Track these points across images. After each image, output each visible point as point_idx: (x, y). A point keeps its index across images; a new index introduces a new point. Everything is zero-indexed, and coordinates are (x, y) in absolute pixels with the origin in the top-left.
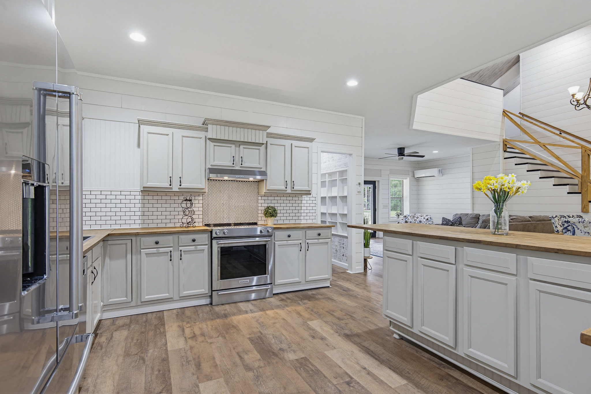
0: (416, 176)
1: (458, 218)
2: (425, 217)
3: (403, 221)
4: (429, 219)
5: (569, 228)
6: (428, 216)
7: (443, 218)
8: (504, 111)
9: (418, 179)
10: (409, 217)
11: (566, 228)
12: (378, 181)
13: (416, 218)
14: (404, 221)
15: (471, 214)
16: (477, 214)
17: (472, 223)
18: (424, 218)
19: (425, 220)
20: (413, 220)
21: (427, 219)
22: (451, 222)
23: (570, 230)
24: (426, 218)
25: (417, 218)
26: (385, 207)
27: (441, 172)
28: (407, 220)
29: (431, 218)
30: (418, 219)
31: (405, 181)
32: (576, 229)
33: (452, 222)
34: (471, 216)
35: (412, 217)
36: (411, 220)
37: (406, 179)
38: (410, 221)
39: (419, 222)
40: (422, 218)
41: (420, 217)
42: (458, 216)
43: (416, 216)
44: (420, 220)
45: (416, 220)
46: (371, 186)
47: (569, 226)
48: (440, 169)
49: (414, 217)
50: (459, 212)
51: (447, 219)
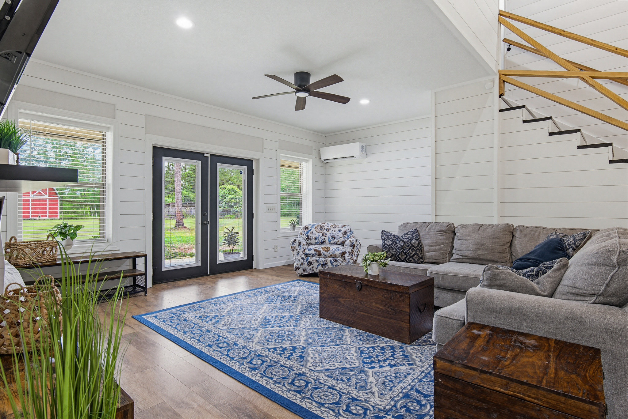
0: (323, 158)
1: (414, 232)
2: (341, 229)
3: (302, 236)
4: (348, 233)
6: (347, 227)
7: (384, 233)
8: (500, 14)
9: (325, 163)
10: (313, 230)
12: (258, 160)
13: (325, 232)
14: (304, 237)
15: (437, 224)
16: (450, 224)
17: (443, 243)
18: (340, 231)
19: (340, 235)
20: (321, 234)
21: (346, 233)
22: (401, 240)
24: (344, 229)
25: (328, 230)
26: (270, 210)
27: (364, 149)
28: (309, 234)
29: (351, 230)
30: (330, 232)
31: (304, 164)
33: (403, 241)
34: (438, 228)
35: (318, 229)
36: (317, 234)
37: (307, 161)
38: (314, 236)
39: (330, 238)
40: (337, 229)
41: (333, 229)
42: (410, 228)
43: (326, 228)
44: (332, 235)
45: (326, 234)
46: (244, 169)
48: (364, 144)
49: (321, 229)
50: (412, 219)
51: (391, 235)
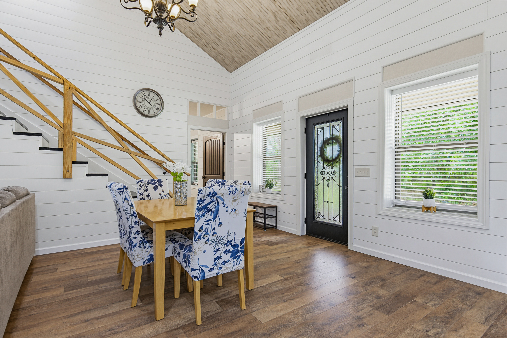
5: (211, 206)
11: (206, 207)
23: (211, 210)
32: (221, 205)
47: (213, 201)
